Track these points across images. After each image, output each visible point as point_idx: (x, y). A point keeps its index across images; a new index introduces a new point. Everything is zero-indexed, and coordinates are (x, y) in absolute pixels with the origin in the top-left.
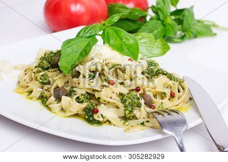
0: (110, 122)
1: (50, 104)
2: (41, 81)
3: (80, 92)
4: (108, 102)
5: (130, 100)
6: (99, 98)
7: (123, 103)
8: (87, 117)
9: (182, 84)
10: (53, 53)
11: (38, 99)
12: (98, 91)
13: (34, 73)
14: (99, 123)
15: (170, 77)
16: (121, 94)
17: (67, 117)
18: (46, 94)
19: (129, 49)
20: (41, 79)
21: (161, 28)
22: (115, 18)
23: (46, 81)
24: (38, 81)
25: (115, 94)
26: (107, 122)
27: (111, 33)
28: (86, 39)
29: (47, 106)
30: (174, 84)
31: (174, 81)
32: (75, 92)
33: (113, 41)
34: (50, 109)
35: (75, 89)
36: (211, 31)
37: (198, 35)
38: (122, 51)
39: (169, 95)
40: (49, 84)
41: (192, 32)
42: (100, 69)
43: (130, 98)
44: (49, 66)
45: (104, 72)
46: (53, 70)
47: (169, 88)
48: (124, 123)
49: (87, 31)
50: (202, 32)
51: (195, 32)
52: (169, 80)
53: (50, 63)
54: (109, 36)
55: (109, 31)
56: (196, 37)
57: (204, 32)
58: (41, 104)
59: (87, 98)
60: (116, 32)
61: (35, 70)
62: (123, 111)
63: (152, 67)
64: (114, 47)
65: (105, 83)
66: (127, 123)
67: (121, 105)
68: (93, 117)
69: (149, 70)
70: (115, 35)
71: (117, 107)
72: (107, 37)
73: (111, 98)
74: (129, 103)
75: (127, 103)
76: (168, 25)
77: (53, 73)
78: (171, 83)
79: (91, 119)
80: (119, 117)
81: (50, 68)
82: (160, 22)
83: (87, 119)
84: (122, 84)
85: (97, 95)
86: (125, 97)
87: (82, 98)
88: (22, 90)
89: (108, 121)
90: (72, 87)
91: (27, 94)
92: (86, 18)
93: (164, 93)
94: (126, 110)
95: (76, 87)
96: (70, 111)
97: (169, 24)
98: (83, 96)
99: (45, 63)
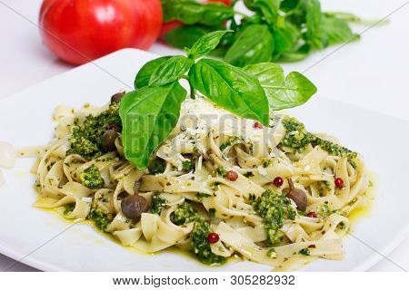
0: (240, 255)
1: (116, 230)
2: (87, 182)
3: (173, 202)
4: (232, 217)
5: (273, 208)
6: (213, 211)
7: (260, 215)
8: (197, 251)
9: (353, 160)
10: (92, 119)
11: (87, 218)
12: (207, 196)
13: (67, 164)
14: (221, 260)
15: (328, 148)
16: (252, 197)
17: (155, 253)
18: (103, 208)
19: (248, 103)
20: (86, 178)
21: (267, 38)
22: (211, 42)
23: (98, 182)
24: (81, 182)
25: (241, 199)
26: (236, 256)
27: (209, 73)
28: (161, 89)
29: (110, 234)
30: (337, 161)
31: (337, 155)
32: (164, 201)
33: (215, 89)
34: (116, 239)
35: (162, 196)
36: (349, 30)
37: (331, 42)
38: (237, 107)
39: (334, 185)
40: (103, 187)
41: (319, 39)
42: (202, 149)
43: (272, 205)
44: (96, 148)
45: (213, 156)
46: (104, 157)
47: (329, 169)
48: (268, 255)
49: (161, 72)
50: (337, 35)
51: (325, 37)
52: (326, 153)
53: (94, 141)
54: (206, 80)
55: (204, 69)
56: (326, 45)
57: (339, 34)
58: (96, 229)
59: (190, 212)
60: (216, 70)
61: (68, 159)
62: (263, 232)
63: (293, 133)
64: (219, 101)
65: (219, 179)
66: (273, 255)
67: (257, 220)
68: (209, 250)
69: (288, 140)
70: (216, 76)
71: (251, 225)
72: (201, 82)
73: (235, 206)
74: (273, 215)
75: (269, 216)
76: (280, 32)
77: (107, 164)
78: (331, 159)
79: (206, 253)
80: (256, 243)
81: (97, 152)
82: (265, 28)
83: (198, 254)
84: (249, 175)
85: (207, 204)
86: (263, 204)
87: (181, 213)
88: (49, 202)
89: (236, 253)
90: (157, 193)
91: (63, 209)
92: (127, 31)
93: (325, 182)
94: (268, 229)
95: (163, 192)
96: (160, 242)
97: (282, 30)
98: (181, 210)
99: (86, 143)
